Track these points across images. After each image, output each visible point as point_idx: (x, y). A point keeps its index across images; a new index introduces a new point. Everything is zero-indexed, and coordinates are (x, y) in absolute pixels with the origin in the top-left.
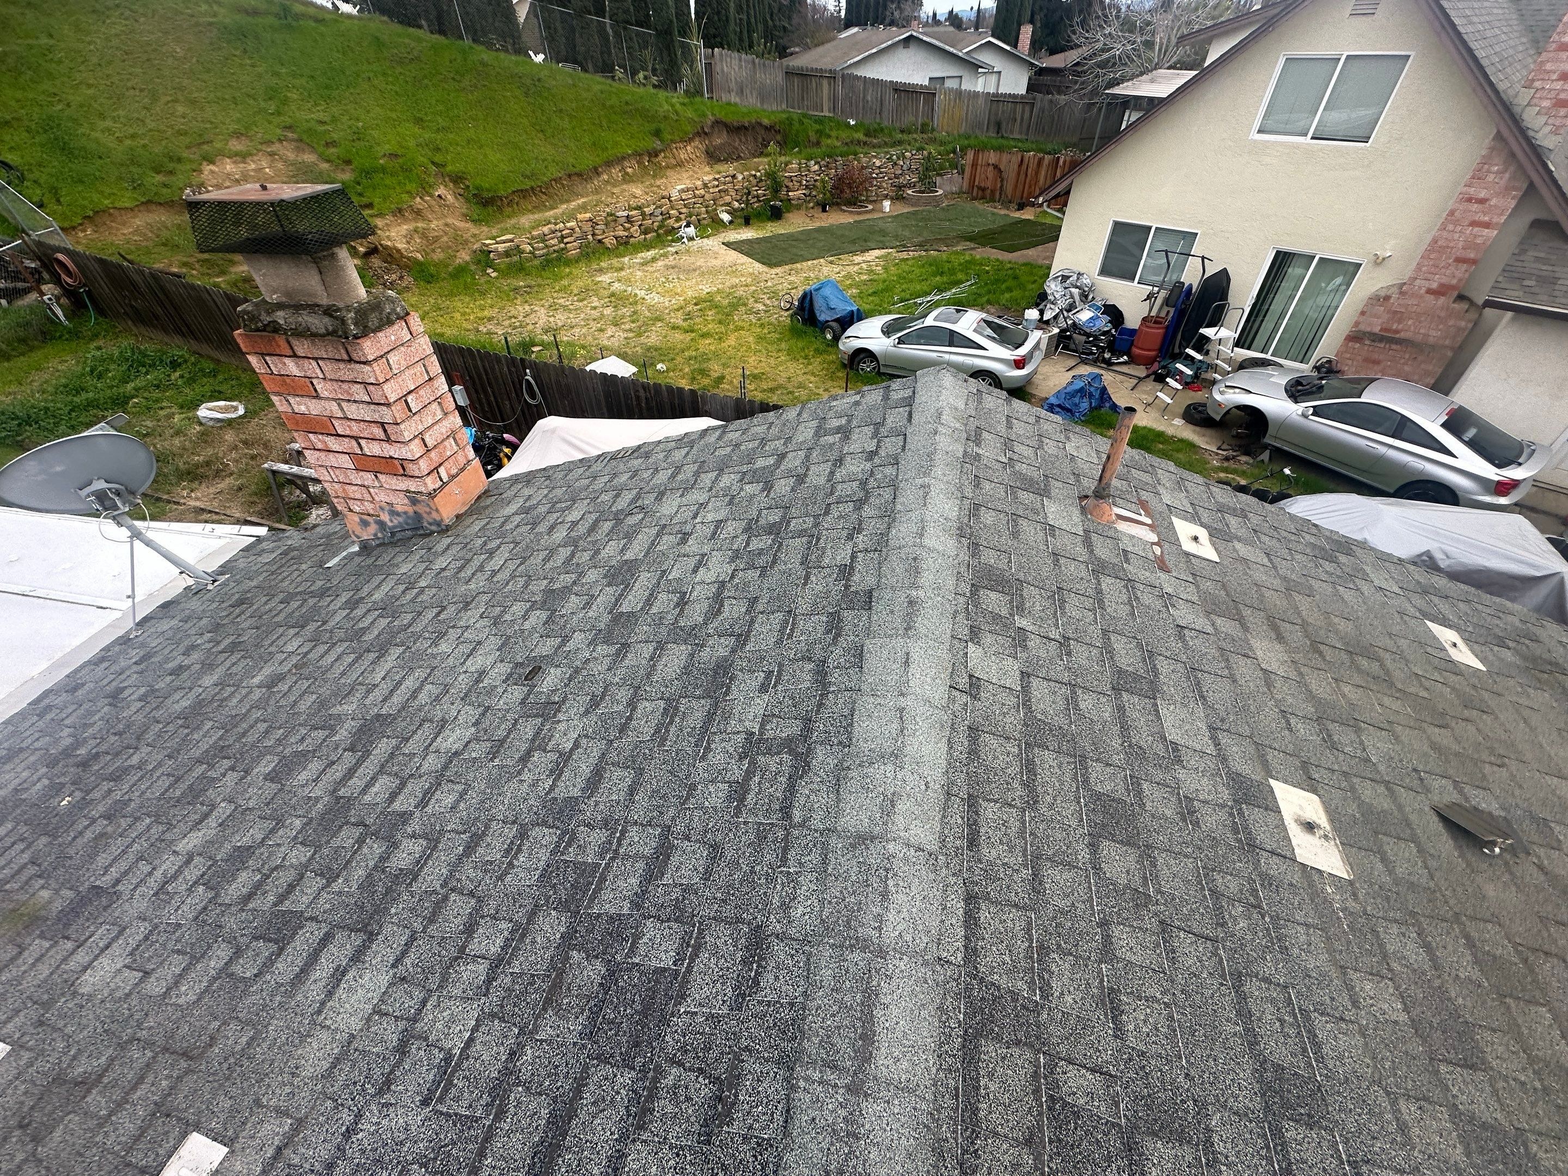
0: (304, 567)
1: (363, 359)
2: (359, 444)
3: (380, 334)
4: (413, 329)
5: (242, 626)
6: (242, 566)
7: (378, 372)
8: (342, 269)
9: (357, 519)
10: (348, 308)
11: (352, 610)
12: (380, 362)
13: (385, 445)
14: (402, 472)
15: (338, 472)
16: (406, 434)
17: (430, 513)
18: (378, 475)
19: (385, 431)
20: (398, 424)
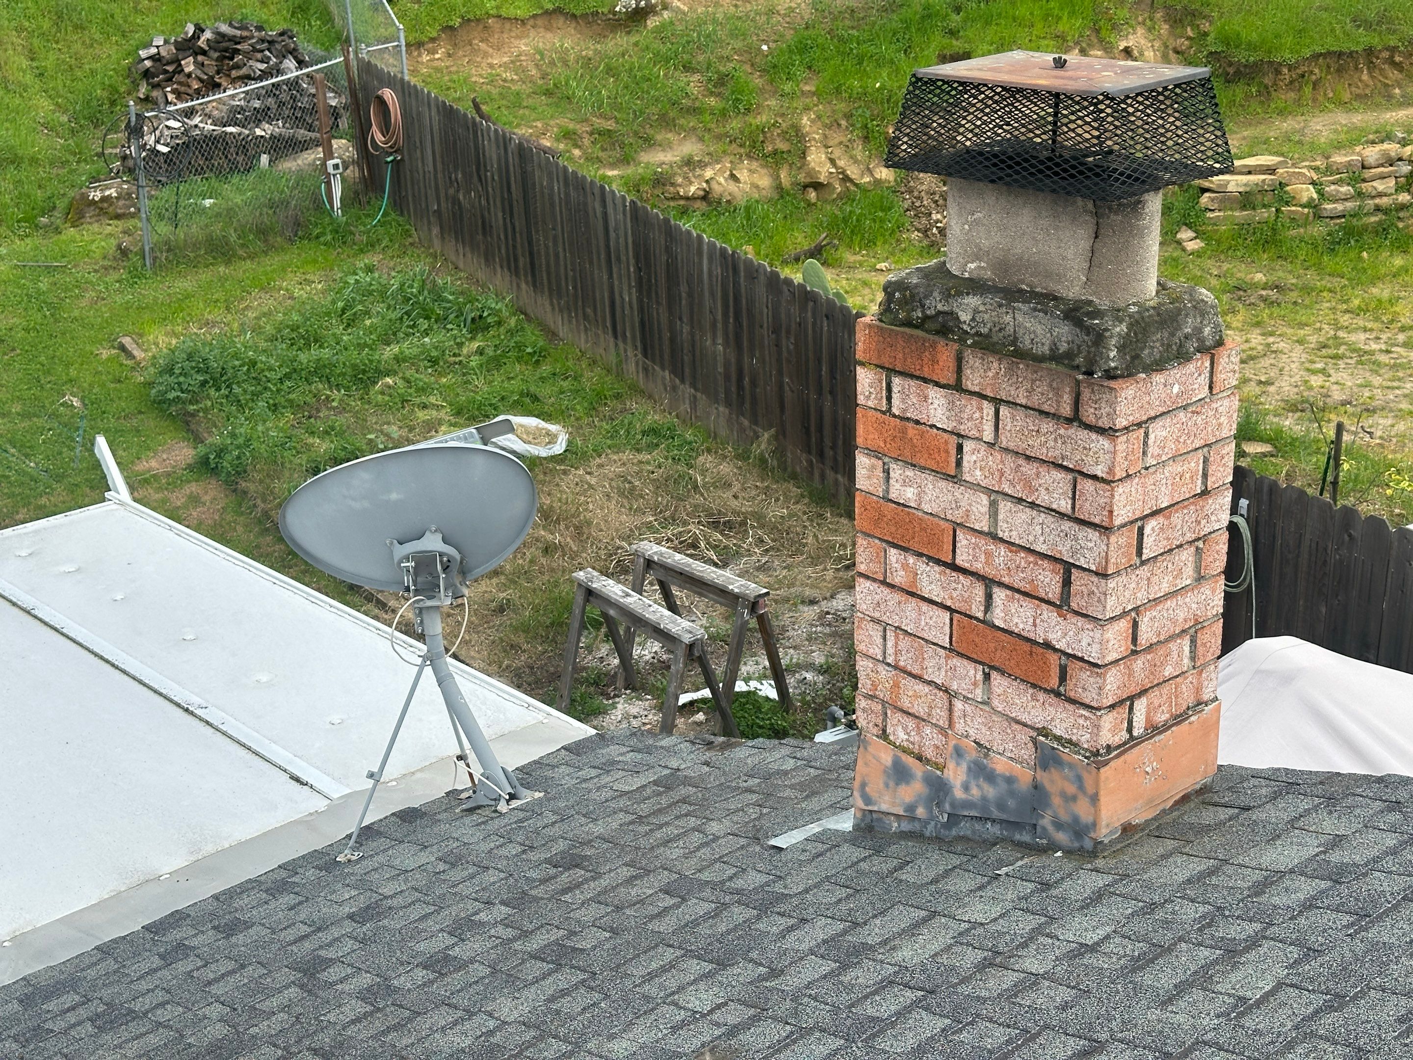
0: (714, 827)
1: (1104, 423)
2: (989, 597)
3: (1158, 378)
4: (1219, 377)
5: (577, 915)
6: (568, 782)
7: (1120, 456)
8: (1141, 234)
9: (887, 757)
10: (1117, 313)
11: (844, 967)
12: (1133, 435)
13: (1049, 615)
14: (1054, 682)
15: (905, 643)
16: (1111, 602)
17: (1074, 798)
18: (994, 675)
19: (1067, 583)
20: (1105, 576)
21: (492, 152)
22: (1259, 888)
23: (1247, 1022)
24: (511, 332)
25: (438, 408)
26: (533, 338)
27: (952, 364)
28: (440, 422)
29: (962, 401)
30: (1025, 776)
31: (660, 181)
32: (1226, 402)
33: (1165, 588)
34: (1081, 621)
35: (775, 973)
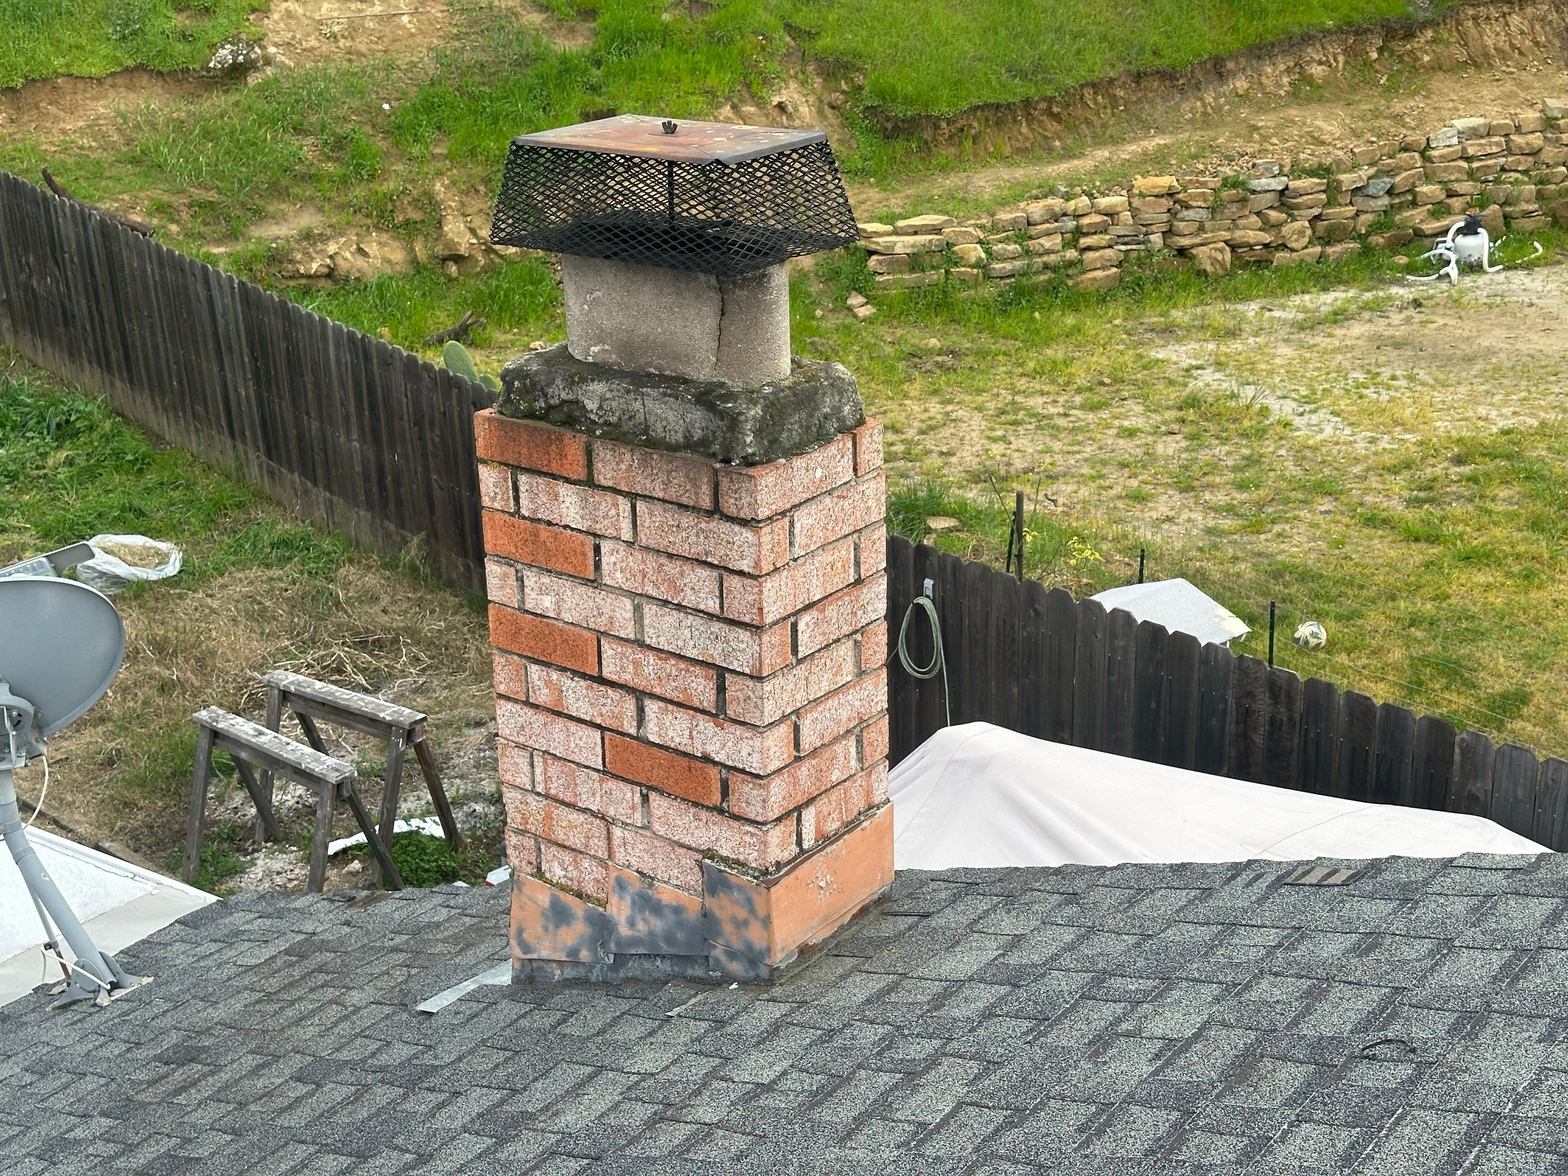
0: (355, 997)
1: (746, 513)
2: (641, 711)
3: (799, 462)
4: (863, 458)
5: (193, 1118)
6: (183, 961)
7: (766, 547)
8: (768, 309)
9: (544, 898)
10: (751, 395)
11: (501, 1142)
12: (778, 525)
13: (706, 725)
14: (716, 798)
15: (554, 768)
16: (768, 706)
17: (746, 923)
18: (653, 796)
19: (721, 689)
20: (760, 679)
21: (68, 231)
22: (939, 1001)
23: (929, 1150)
24: (106, 438)
25: (20, 530)
26: (134, 443)
27: (581, 458)
28: (24, 547)
29: (596, 497)
30: (693, 903)
32: (873, 484)
33: (825, 687)
34: (739, 730)
35: (422, 1159)
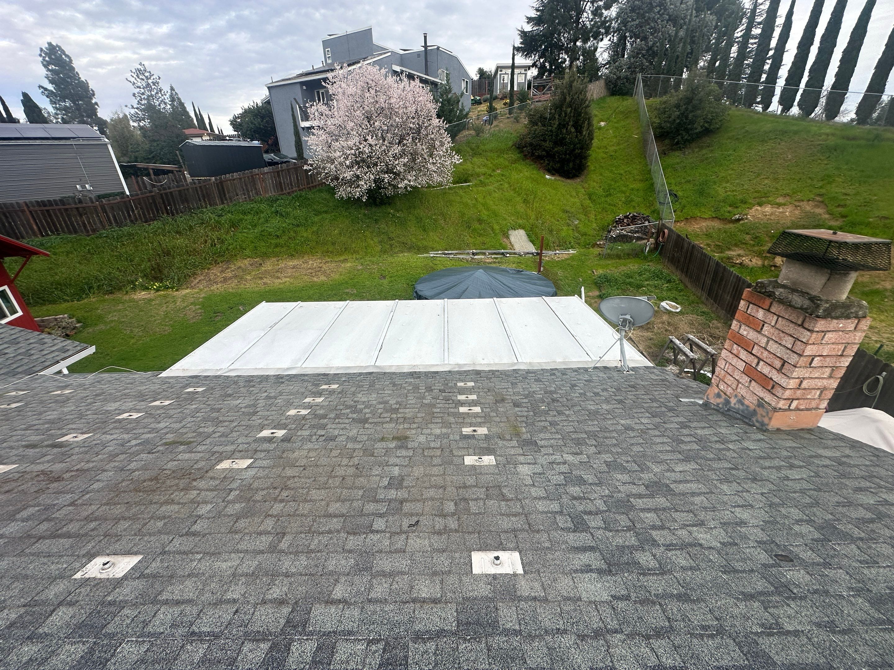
2: (758, 363)
3: (835, 321)
7: (812, 338)
9: (716, 391)
12: (819, 334)
14: (770, 388)
15: (731, 367)
16: (795, 374)
17: (764, 417)
18: (753, 382)
19: (783, 365)
20: (795, 367)
27: (769, 305)
29: (768, 314)
30: (752, 407)
31: (729, 258)
32: (860, 334)
33: (816, 375)
34: (783, 376)
35: (664, 423)
